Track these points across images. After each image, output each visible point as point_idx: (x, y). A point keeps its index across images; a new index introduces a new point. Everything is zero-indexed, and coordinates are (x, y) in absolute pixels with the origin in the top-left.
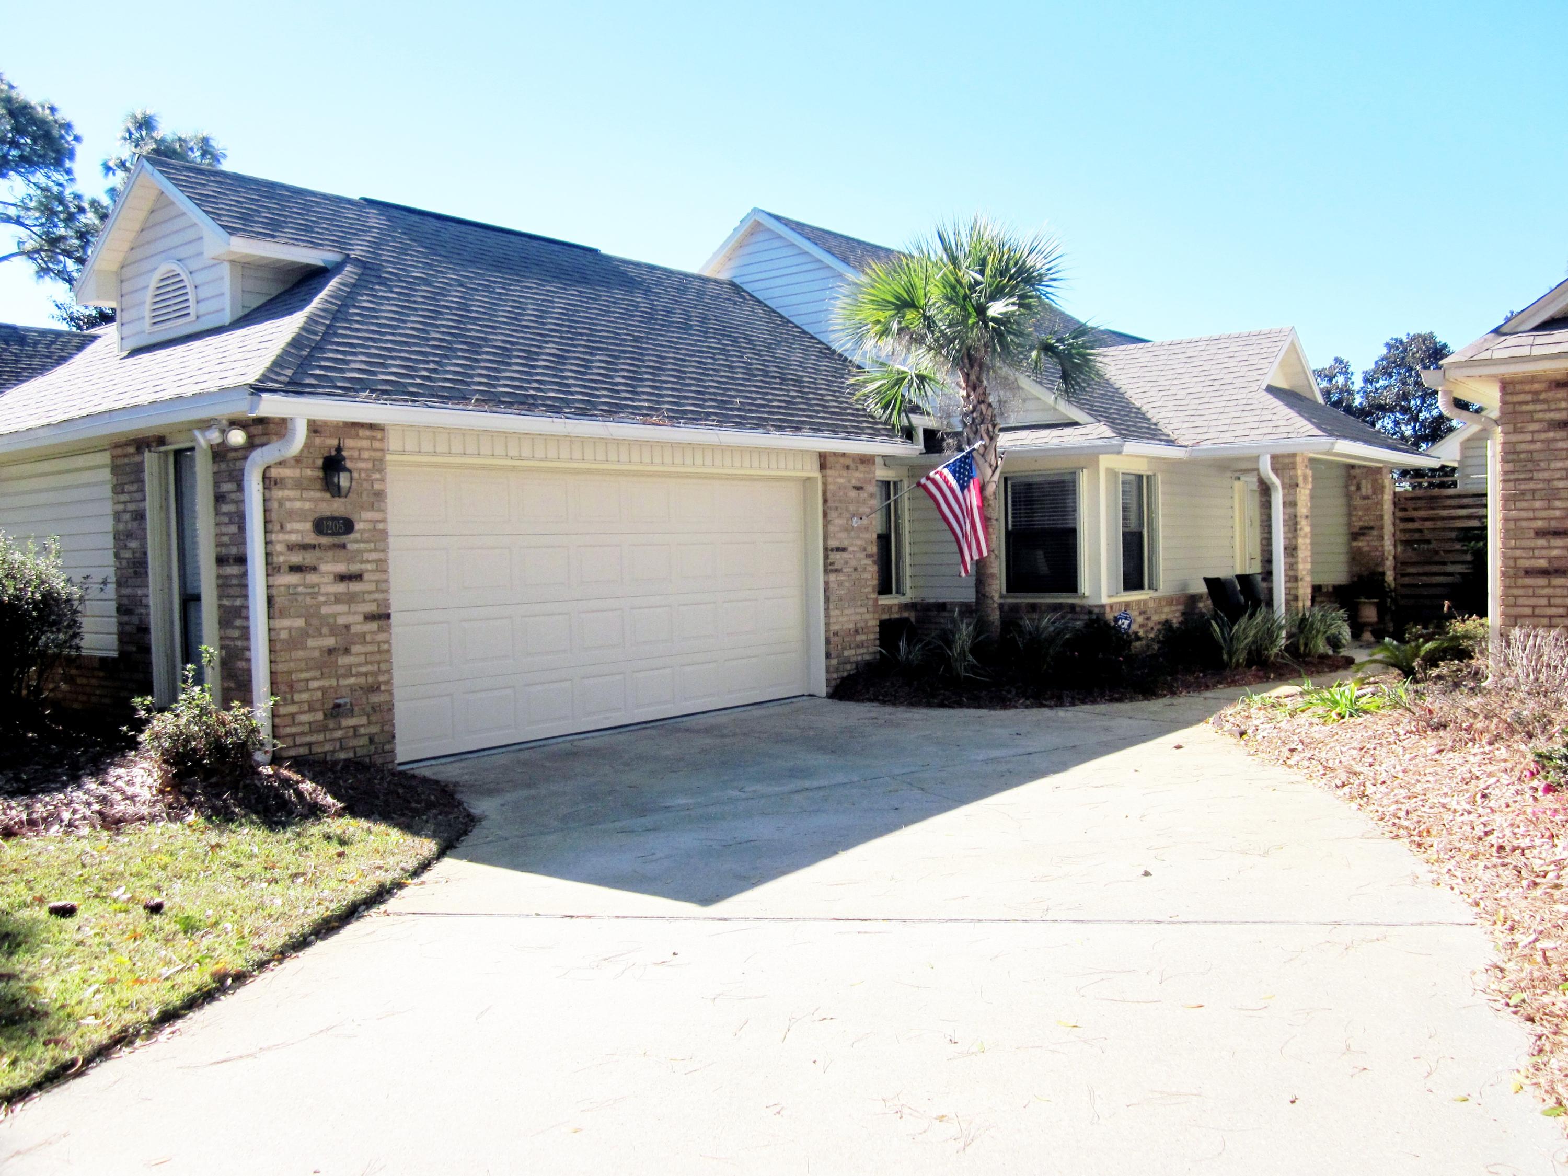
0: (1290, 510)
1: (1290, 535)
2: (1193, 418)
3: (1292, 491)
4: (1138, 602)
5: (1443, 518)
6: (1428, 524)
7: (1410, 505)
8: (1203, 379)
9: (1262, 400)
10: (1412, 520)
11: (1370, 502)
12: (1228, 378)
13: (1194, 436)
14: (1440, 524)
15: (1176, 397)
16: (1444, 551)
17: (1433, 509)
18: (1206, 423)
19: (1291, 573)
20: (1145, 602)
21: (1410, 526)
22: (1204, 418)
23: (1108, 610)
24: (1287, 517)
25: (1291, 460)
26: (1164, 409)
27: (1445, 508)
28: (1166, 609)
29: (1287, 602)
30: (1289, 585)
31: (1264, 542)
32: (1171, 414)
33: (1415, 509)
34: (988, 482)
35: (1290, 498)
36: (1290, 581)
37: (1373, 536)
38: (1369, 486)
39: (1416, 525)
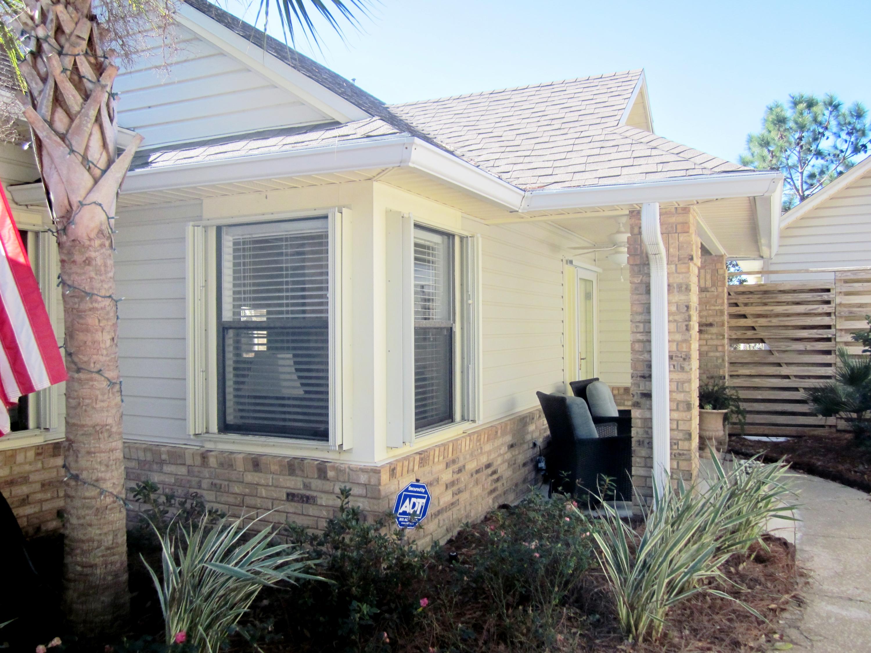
0: (678, 297)
1: (678, 337)
2: (527, 160)
3: (682, 268)
4: (444, 446)
5: (777, 315)
6: (762, 321)
7: (741, 299)
8: (538, 119)
9: (627, 134)
10: (744, 316)
11: (708, 294)
12: (574, 116)
13: (534, 180)
14: (775, 321)
15: (502, 139)
16: (779, 351)
17: (765, 304)
18: (550, 164)
19: (680, 397)
20: (455, 442)
21: (742, 322)
22: (546, 158)
23: (385, 477)
24: (674, 309)
25: (680, 219)
26: (485, 152)
27: (779, 303)
28: (487, 447)
29: (674, 443)
30: (676, 415)
31: (637, 346)
32: (497, 156)
33: (746, 305)
34: (81, 204)
35: (679, 279)
36: (677, 409)
37: (712, 334)
38: (708, 277)
39: (749, 322)
